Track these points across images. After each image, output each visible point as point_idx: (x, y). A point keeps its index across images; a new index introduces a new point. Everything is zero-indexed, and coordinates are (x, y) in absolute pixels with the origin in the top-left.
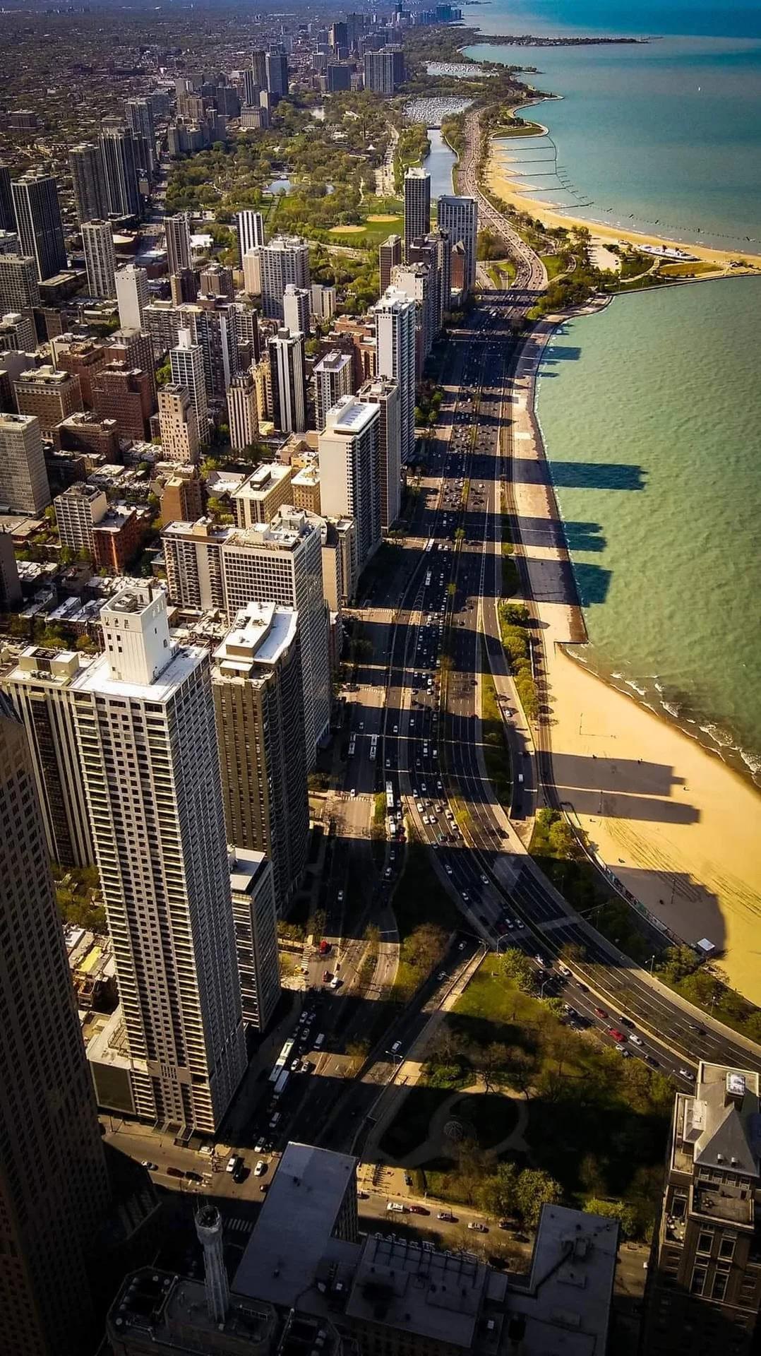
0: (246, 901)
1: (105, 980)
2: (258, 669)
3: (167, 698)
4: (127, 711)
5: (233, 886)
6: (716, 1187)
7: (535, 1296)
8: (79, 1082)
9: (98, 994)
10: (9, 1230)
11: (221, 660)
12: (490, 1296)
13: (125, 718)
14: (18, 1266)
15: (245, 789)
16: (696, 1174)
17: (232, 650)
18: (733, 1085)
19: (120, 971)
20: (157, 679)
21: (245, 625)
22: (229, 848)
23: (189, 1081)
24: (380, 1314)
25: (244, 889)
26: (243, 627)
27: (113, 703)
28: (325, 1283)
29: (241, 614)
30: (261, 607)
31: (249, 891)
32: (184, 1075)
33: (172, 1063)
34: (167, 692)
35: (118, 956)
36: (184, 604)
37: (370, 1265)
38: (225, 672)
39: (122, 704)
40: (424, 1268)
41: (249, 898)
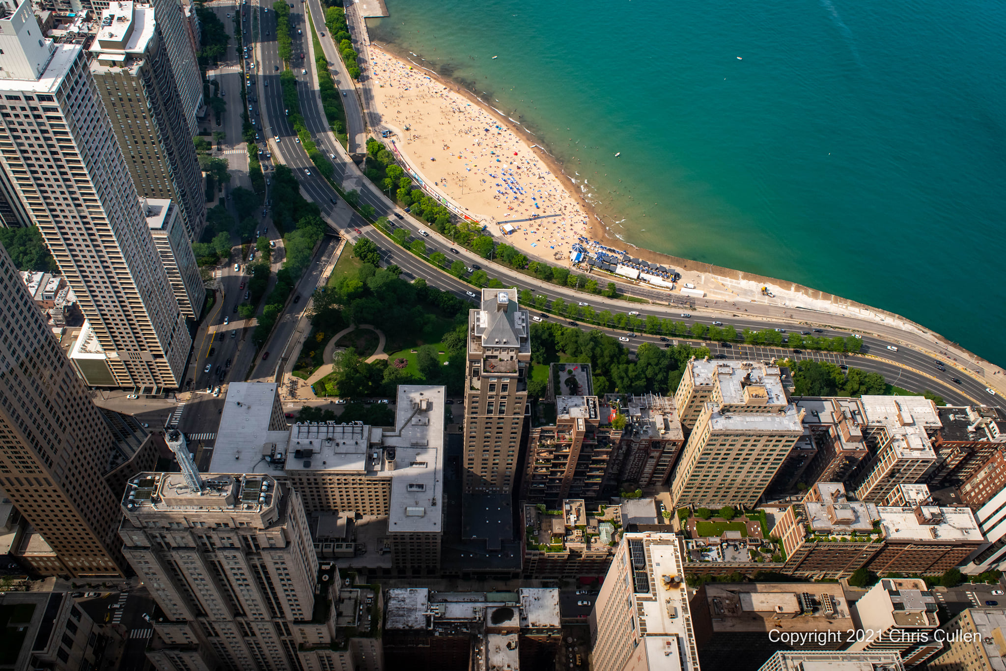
0: (164, 235)
1: (70, 304)
2: (130, 58)
3: (54, 89)
4: (23, 103)
5: (151, 226)
6: (496, 357)
7: (400, 436)
8: (66, 374)
9: (67, 315)
10: (41, 472)
11: (98, 54)
12: (372, 441)
13: (23, 109)
14: (55, 491)
15: (144, 154)
16: (484, 352)
17: (104, 44)
18: (501, 299)
19: (78, 296)
20: (42, 74)
21: (111, 23)
22: (141, 200)
23: (151, 359)
24: (307, 465)
25: (160, 226)
26: (110, 24)
27: (9, 98)
28: (269, 456)
29: (106, 13)
30: (121, 6)
31: (163, 228)
32: (146, 356)
33: (136, 350)
34: (53, 85)
35: (73, 287)
36: (57, 8)
37: (296, 440)
38: (103, 63)
39: (17, 98)
40: (330, 436)
41: (165, 232)
